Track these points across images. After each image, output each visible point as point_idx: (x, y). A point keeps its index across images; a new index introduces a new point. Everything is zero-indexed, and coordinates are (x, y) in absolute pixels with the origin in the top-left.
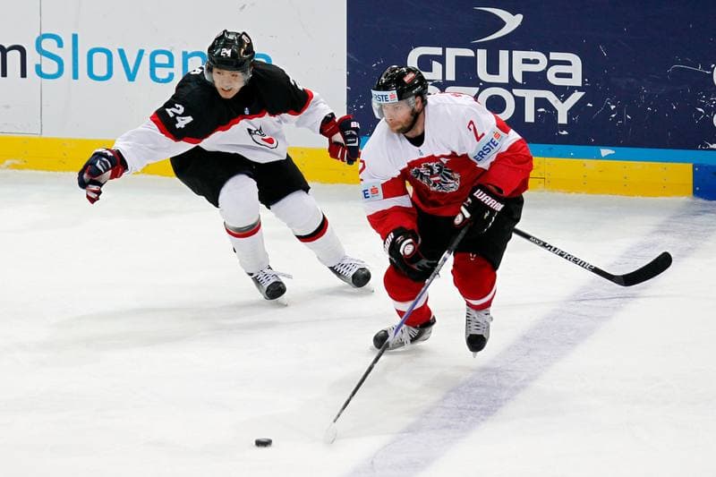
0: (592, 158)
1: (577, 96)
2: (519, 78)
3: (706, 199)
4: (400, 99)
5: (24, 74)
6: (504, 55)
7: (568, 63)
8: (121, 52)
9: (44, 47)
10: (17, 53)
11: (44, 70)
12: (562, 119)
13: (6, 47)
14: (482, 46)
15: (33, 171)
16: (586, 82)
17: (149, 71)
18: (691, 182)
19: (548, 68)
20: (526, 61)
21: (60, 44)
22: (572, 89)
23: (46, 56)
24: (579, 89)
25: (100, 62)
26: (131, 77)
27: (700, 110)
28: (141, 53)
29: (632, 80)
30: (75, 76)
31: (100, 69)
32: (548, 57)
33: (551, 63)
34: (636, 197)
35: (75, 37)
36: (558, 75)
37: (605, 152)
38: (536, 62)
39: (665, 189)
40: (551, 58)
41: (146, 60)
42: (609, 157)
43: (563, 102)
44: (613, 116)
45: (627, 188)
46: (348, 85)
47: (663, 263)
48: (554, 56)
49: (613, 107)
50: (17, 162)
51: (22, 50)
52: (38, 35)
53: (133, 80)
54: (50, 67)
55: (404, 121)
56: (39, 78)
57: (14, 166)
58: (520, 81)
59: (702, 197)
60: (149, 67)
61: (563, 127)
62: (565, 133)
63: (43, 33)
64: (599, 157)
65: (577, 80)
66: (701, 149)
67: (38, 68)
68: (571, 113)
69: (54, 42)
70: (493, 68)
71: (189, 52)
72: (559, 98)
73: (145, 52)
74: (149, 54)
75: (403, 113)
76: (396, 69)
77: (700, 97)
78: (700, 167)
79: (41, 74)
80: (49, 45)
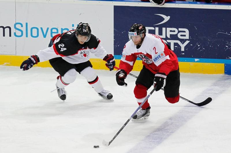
0: (192, 62)
1: (187, 42)
2: (169, 36)
3: (229, 75)
4: (138, 34)
5: (10, 36)
6: (164, 29)
7: (184, 32)
8: (42, 28)
9: (16, 27)
10: (8, 29)
11: (17, 34)
12: (183, 49)
13: (5, 27)
14: (157, 26)
15: (13, 66)
16: (190, 38)
17: (50, 35)
18: (224, 69)
19: (178, 33)
20: (171, 31)
21: (22, 26)
22: (186, 40)
23: (17, 30)
24: (188, 40)
25: (35, 31)
26: (45, 36)
27: (227, 46)
28: (48, 29)
29: (205, 37)
30: (27, 36)
31: (35, 34)
32: (178, 30)
33: (179, 32)
34: (206, 74)
35: (27, 24)
36: (181, 35)
37: (196, 60)
38: (174, 31)
39: (216, 71)
40: (179, 30)
41: (49, 31)
42: (197, 62)
43: (183, 44)
44: (199, 48)
45: (203, 71)
46: (114, 39)
47: (209, 100)
48: (180, 29)
49: (199, 46)
50: (8, 63)
51: (10, 28)
52: (15, 23)
53: (45, 37)
54: (19, 33)
55: (138, 41)
56: (15, 37)
57: (7, 65)
58: (169, 38)
59: (227, 74)
60: (50, 33)
61: (183, 52)
62: (183, 54)
63: (16, 22)
64: (195, 62)
65: (187, 37)
66: (227, 59)
67: (15, 34)
68: (185, 47)
69: (20, 25)
70: (160, 33)
71: (63, 29)
72: (182, 43)
73: (49, 28)
74: (50, 29)
75: (139, 39)
76: (136, 25)
77: (227, 42)
78: (227, 65)
79: (16, 36)
80: (18, 26)
